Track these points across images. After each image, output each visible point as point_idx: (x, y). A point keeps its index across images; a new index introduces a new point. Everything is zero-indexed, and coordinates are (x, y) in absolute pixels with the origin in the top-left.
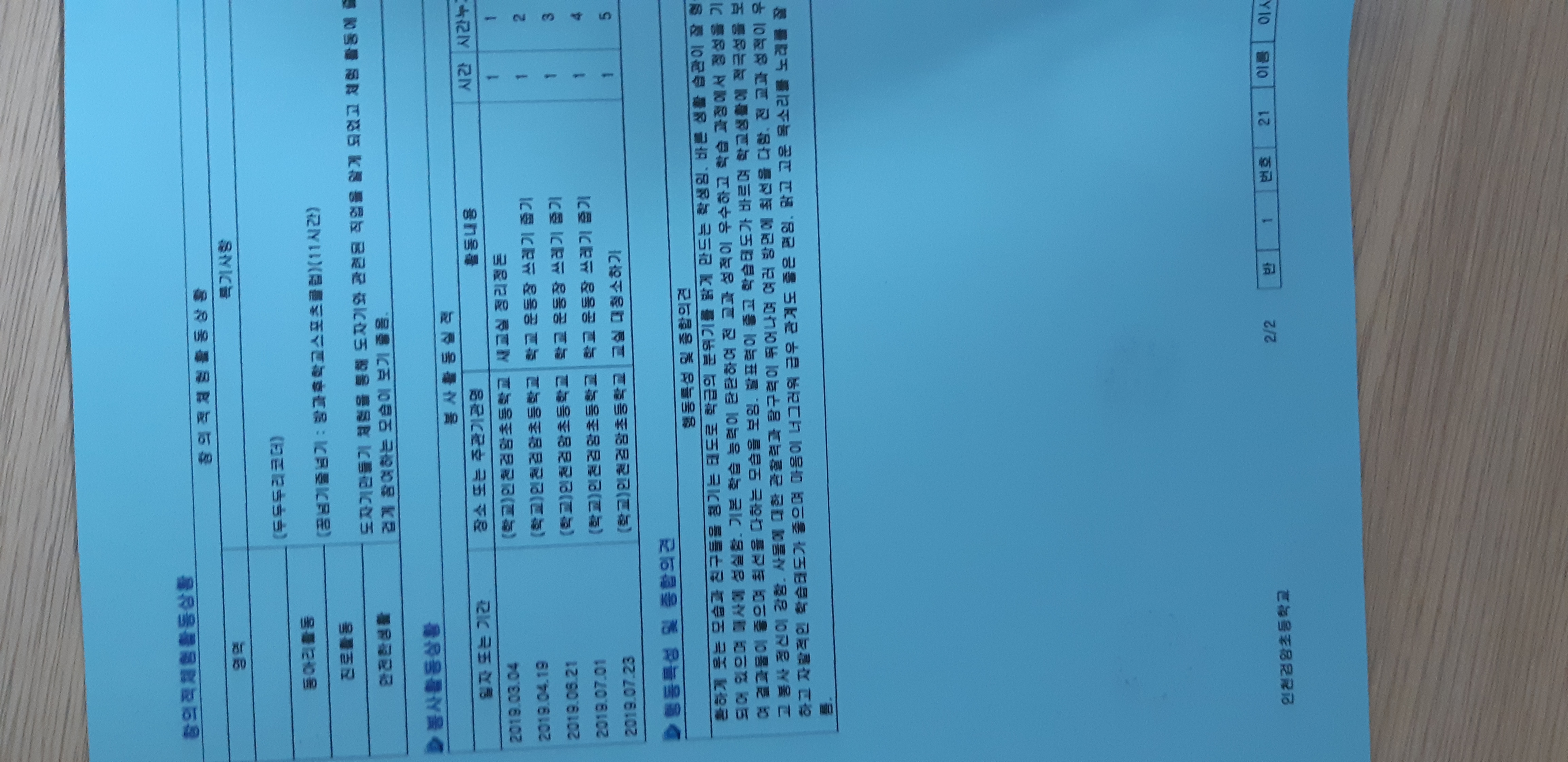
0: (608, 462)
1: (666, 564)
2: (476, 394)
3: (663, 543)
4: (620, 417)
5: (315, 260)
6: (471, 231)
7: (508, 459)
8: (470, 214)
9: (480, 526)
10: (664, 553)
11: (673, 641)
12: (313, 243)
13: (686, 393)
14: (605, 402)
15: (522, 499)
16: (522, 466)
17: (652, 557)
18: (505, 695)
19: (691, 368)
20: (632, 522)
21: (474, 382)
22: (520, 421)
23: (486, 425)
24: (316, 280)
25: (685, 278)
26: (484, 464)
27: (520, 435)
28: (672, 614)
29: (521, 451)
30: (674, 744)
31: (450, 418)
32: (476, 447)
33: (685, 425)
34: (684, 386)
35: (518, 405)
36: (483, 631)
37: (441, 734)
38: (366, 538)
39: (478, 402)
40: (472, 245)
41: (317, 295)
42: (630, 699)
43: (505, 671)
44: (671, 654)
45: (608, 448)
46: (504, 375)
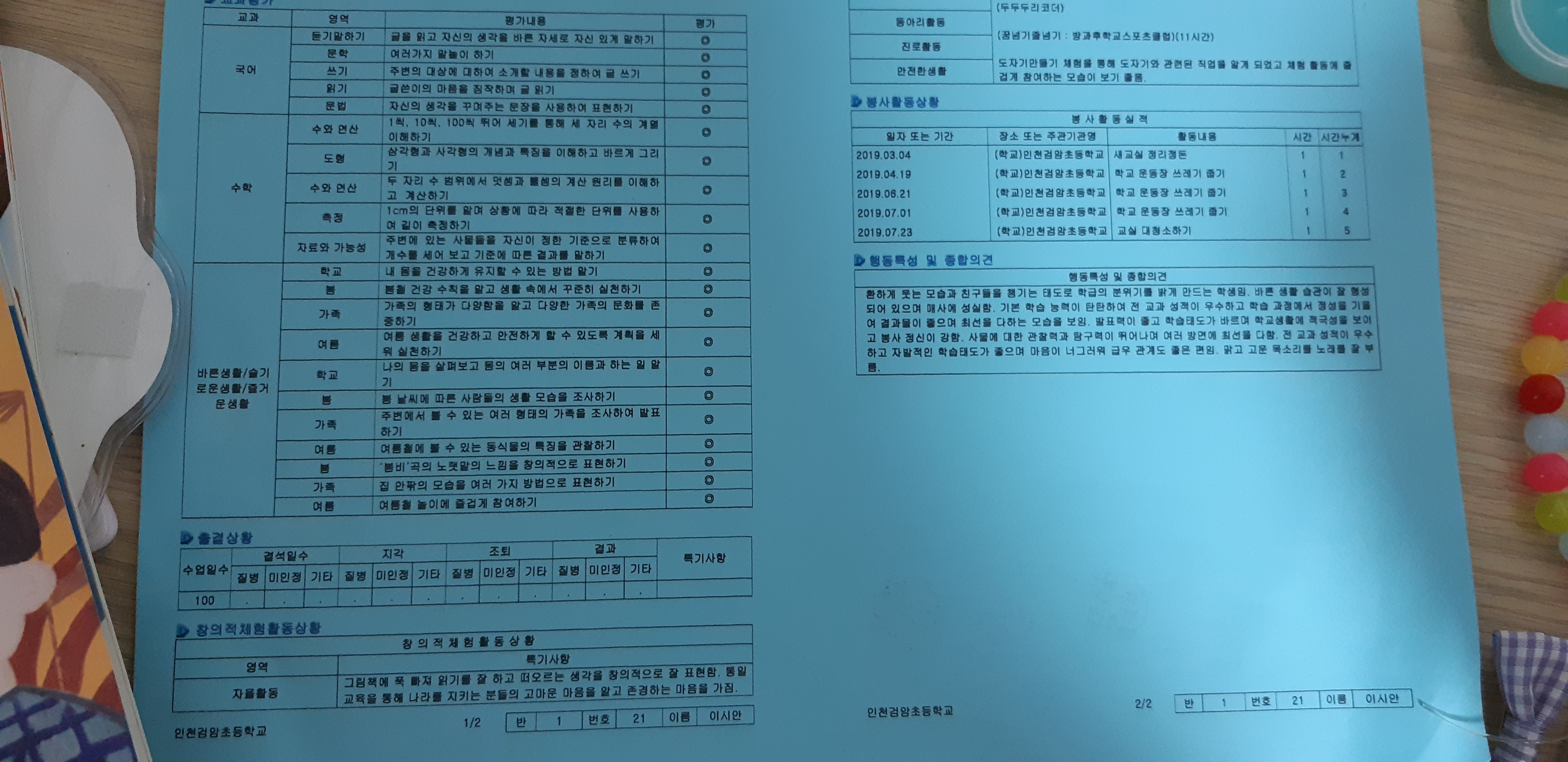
0: (1046, 222)
1: (976, 259)
2: (1093, 136)
3: (990, 258)
4: (1077, 230)
5: (1180, 37)
6: (1202, 137)
7: (1049, 155)
8: (1213, 137)
9: (1004, 136)
10: (982, 258)
11: (922, 262)
12: (1191, 36)
13: (1094, 275)
14: (1088, 221)
15: (1021, 164)
16: (1044, 164)
17: (981, 250)
18: (889, 149)
19: (1111, 279)
20: (1004, 237)
21: (1101, 134)
22: (1074, 164)
23: (1072, 141)
24: (1167, 37)
25: (1173, 277)
26: (1045, 139)
27: (1064, 164)
28: (941, 262)
29: (1054, 164)
30: (852, 261)
31: (1076, 119)
32: (1057, 135)
33: (1071, 274)
34: (1099, 275)
35: (1085, 163)
36: (932, 136)
37: (864, 105)
38: (997, 62)
39: (1087, 138)
40: (1192, 137)
41: (1157, 37)
42: (883, 233)
43: (906, 150)
44: (913, 261)
45: (1056, 222)
46: (1105, 155)
